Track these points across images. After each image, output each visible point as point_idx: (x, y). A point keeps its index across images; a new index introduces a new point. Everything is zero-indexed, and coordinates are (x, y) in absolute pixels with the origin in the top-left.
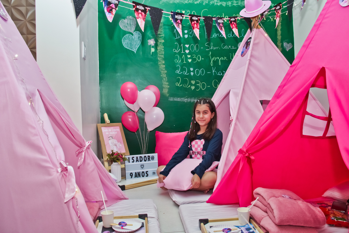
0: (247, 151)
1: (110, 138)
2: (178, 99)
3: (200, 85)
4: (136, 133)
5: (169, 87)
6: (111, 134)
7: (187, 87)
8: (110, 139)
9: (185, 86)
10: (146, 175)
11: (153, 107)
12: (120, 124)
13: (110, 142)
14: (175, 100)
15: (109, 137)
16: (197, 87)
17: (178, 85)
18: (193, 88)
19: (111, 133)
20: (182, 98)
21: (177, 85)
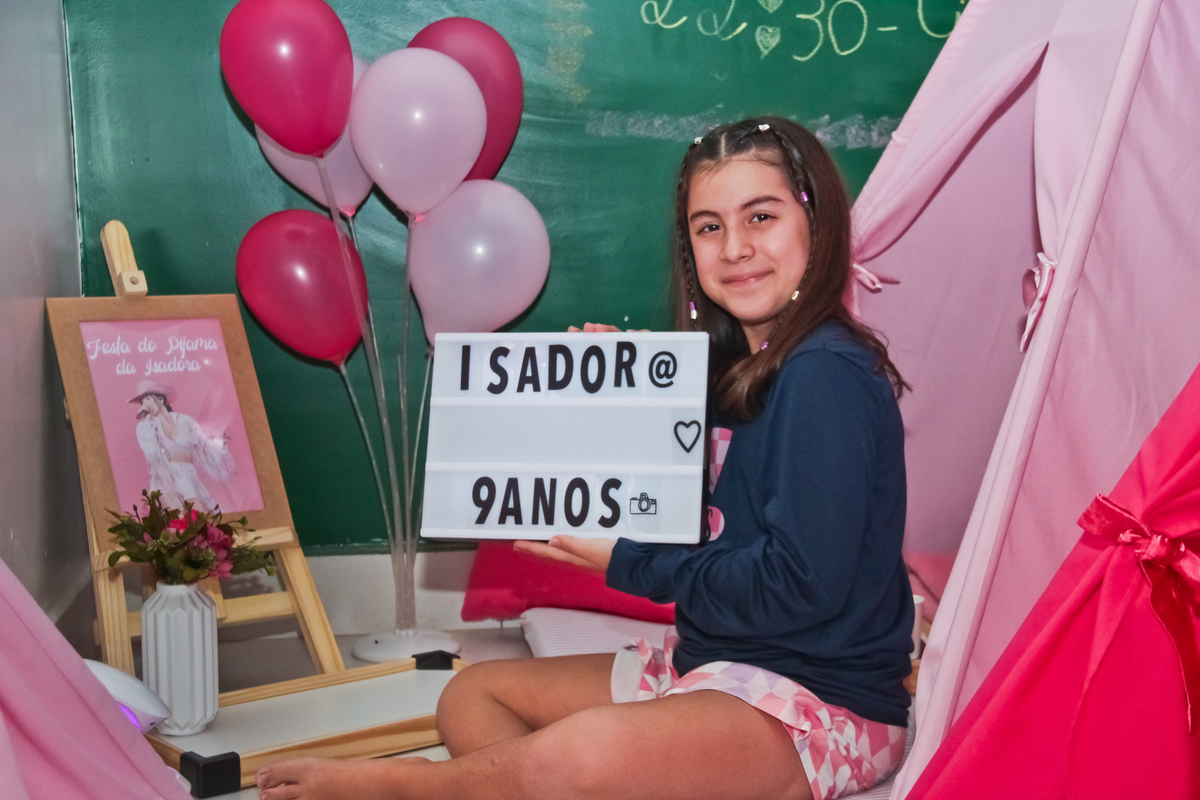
0: (1157, 516)
1: (149, 403)
2: (658, 122)
3: (823, 18)
4: (343, 369)
5: (589, 31)
6: (154, 377)
7: (725, 33)
8: (145, 413)
9: (707, 24)
10: (599, 509)
11: (469, 177)
12: (230, 301)
13: (145, 431)
14: (631, 131)
15: (139, 400)
16: (798, 36)
17: (659, 20)
18: (768, 40)
19: (158, 369)
20: (683, 121)
21: (651, 17)
